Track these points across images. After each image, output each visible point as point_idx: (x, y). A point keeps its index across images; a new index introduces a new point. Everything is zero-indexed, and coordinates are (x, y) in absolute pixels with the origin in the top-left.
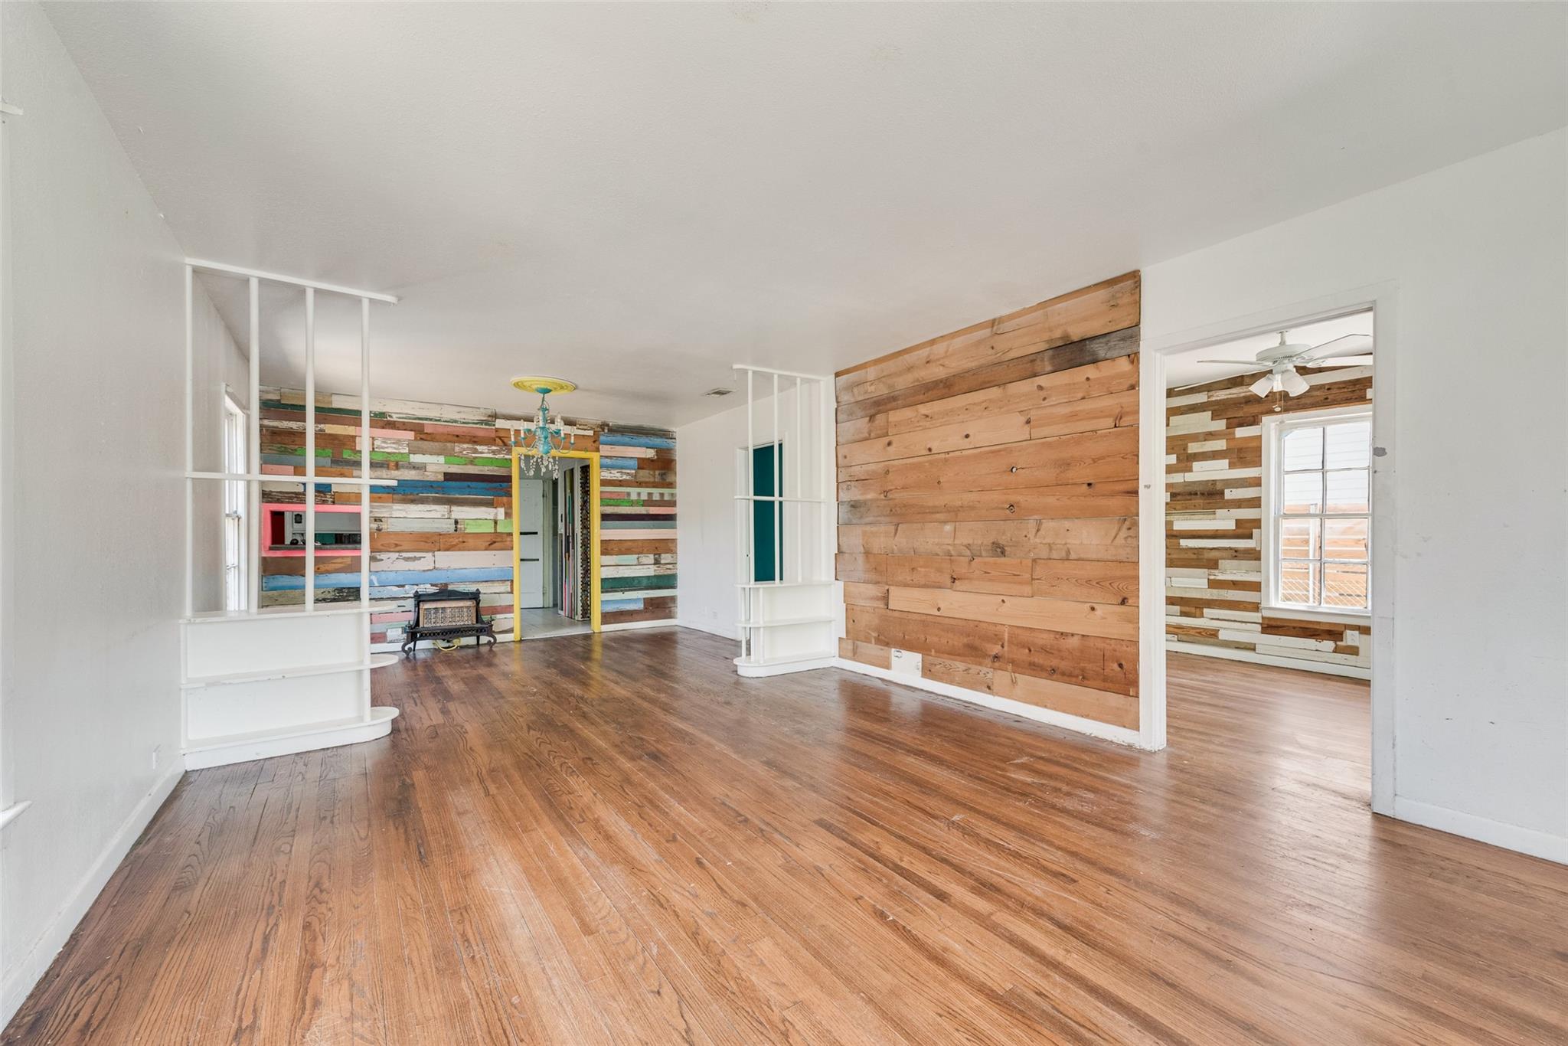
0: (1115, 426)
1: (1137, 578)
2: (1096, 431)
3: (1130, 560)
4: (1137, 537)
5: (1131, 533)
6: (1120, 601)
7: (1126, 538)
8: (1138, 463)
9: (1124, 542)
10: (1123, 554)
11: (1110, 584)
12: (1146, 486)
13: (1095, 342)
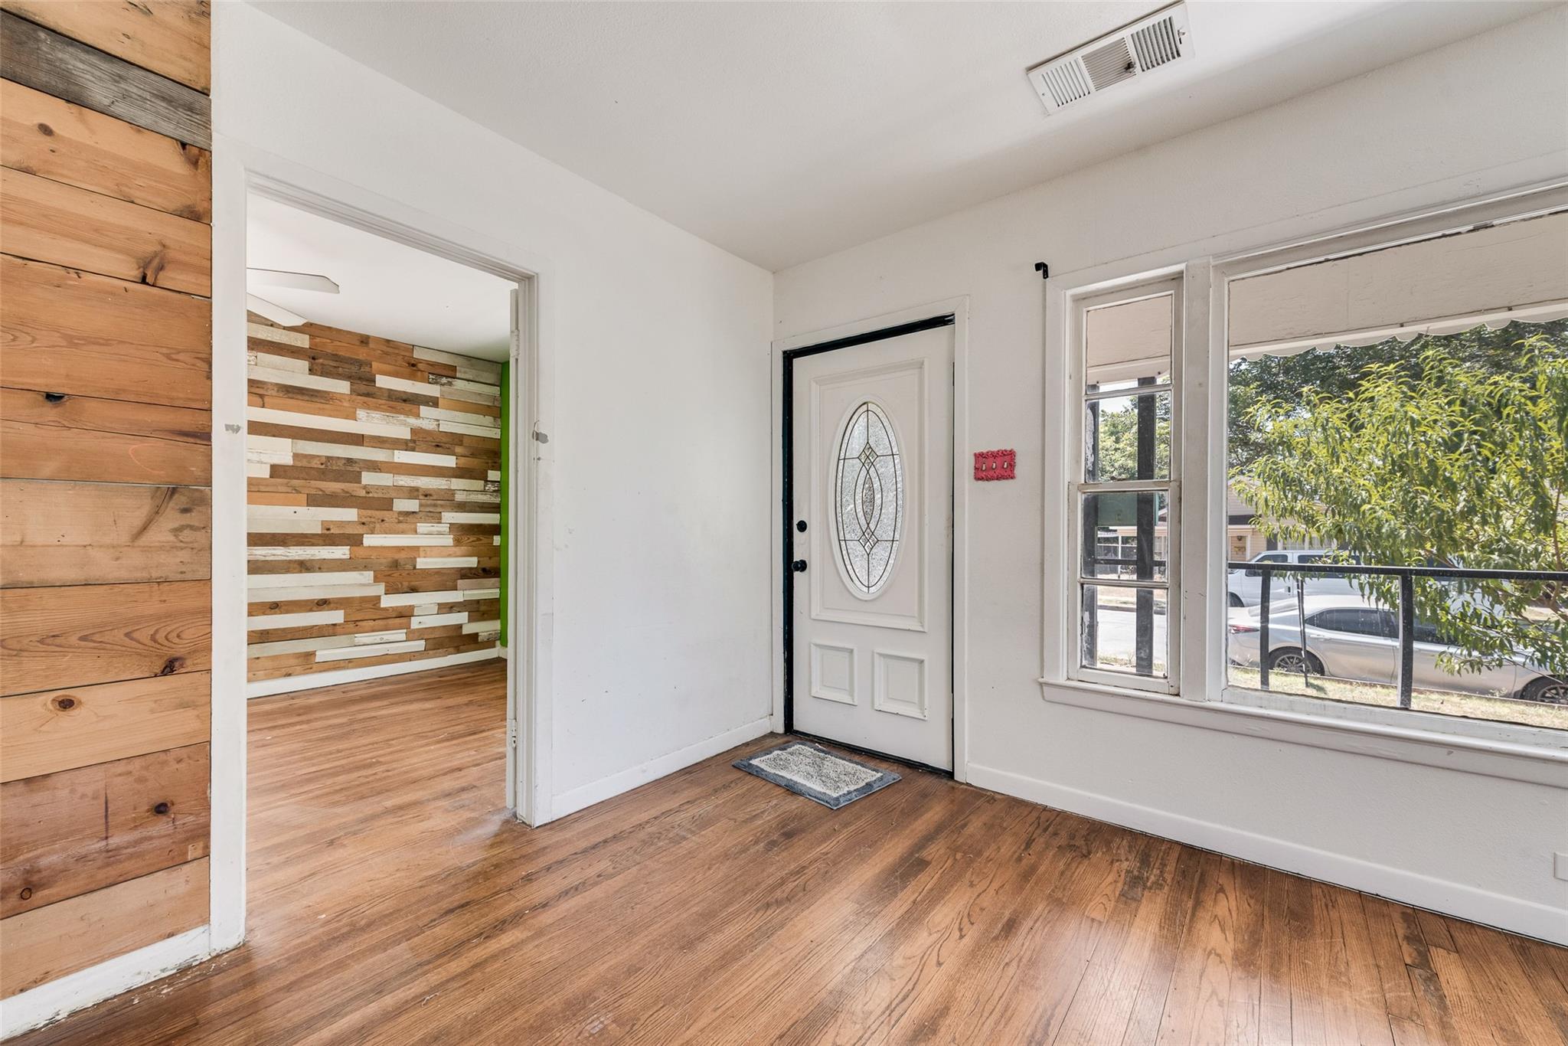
0: (144, 281)
1: (207, 613)
2: (78, 271)
3: (188, 576)
4: (207, 527)
5: (193, 519)
6: (158, 668)
7: (177, 531)
8: (209, 377)
9: (172, 538)
10: (169, 564)
11: (127, 635)
12: (228, 427)
13: (71, 49)
